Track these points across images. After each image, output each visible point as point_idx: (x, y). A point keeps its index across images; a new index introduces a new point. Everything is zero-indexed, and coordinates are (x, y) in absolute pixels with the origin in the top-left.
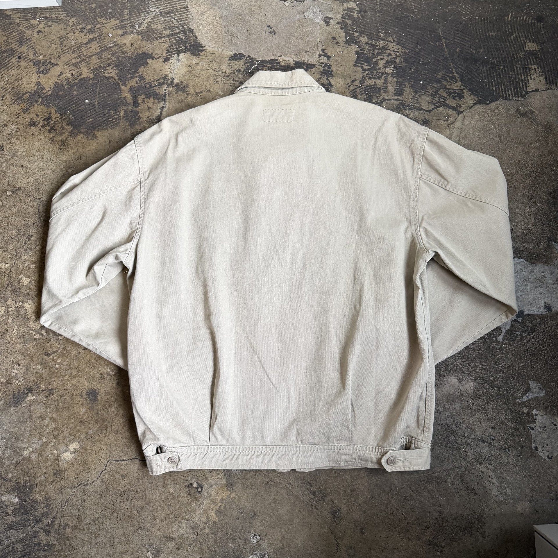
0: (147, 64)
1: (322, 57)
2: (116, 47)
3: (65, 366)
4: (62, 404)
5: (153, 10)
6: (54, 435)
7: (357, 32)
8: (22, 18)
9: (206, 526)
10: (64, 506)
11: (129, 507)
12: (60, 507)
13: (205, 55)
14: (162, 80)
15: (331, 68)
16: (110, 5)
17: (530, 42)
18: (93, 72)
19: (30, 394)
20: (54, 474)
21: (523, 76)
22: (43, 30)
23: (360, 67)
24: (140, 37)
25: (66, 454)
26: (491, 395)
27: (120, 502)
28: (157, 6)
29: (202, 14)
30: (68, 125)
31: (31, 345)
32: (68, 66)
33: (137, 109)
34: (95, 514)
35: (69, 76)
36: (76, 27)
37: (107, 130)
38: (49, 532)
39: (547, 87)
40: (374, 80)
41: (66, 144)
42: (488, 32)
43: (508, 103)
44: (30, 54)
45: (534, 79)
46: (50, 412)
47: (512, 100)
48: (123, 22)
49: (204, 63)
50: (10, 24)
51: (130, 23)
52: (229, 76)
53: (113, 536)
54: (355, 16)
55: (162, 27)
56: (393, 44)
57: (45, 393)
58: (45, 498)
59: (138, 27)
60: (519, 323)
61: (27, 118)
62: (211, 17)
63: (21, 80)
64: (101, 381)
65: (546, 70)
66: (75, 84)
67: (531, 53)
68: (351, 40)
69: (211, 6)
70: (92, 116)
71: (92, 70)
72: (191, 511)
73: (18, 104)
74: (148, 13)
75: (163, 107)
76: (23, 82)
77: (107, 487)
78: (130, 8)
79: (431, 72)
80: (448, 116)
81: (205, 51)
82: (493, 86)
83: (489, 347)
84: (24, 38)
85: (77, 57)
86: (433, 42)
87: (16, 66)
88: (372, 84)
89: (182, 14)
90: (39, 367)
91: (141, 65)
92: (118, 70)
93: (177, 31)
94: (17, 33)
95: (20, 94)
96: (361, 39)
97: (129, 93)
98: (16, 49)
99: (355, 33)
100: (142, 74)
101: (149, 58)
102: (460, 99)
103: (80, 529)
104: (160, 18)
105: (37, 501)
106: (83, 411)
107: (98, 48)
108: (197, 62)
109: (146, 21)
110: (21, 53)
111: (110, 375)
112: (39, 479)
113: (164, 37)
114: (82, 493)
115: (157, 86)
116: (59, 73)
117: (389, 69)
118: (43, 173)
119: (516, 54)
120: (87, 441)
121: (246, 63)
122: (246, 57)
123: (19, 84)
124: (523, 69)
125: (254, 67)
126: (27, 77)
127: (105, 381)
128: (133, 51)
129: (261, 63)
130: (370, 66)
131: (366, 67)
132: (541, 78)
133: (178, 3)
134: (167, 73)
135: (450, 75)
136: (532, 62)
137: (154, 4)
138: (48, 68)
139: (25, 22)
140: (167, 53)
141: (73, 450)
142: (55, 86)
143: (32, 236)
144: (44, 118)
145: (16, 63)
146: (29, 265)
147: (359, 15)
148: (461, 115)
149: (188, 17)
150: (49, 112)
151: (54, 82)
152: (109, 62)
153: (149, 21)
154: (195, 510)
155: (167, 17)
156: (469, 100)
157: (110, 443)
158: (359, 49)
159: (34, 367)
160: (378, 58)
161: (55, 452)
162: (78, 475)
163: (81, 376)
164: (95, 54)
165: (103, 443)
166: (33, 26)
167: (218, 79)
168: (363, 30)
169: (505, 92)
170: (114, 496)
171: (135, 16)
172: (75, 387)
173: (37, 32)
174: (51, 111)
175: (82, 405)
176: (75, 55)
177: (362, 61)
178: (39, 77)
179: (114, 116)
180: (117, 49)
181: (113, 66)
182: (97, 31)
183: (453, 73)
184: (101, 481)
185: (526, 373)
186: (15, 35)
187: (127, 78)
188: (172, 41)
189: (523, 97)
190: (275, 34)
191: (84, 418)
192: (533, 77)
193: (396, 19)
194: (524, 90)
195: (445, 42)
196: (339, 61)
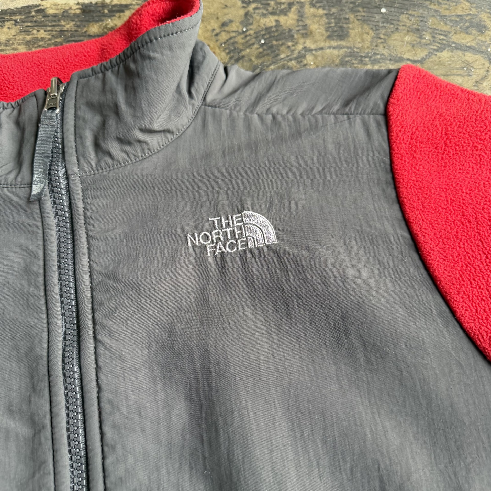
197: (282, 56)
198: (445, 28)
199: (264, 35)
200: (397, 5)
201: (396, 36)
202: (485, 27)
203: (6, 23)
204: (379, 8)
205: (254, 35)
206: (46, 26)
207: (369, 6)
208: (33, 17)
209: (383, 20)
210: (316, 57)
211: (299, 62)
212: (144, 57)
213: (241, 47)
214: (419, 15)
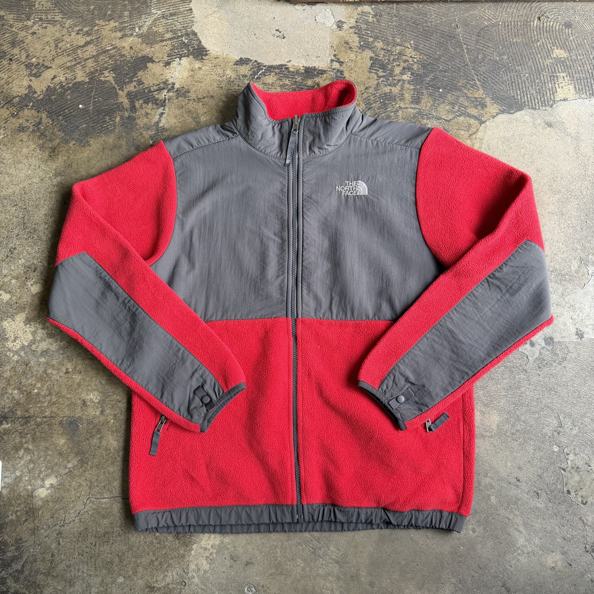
0: (147, 68)
1: (335, 63)
2: (114, 50)
3: (44, 392)
4: (39, 434)
5: (155, 13)
6: (29, 469)
7: (372, 37)
8: (16, 19)
9: (195, 575)
10: (37, 549)
11: (109, 552)
12: (32, 550)
13: (208, 59)
14: (162, 85)
15: (343, 75)
16: (110, 7)
17: (558, 49)
18: (89, 76)
19: (4, 422)
20: (27, 513)
21: (550, 83)
22: (37, 31)
23: (376, 73)
24: (140, 40)
25: (41, 490)
26: (518, 431)
27: (99, 546)
28: (159, 8)
29: (206, 17)
30: (59, 131)
31: (8, 367)
32: (63, 69)
33: (134, 115)
34: (71, 559)
35: (64, 79)
36: (73, 29)
37: (101, 137)
38: (18, 579)
39: (577, 96)
40: (389, 88)
41: (56, 151)
42: (512, 37)
43: (535, 112)
44: (22, 56)
45: (562, 87)
46: (26, 443)
47: (539, 109)
48: (123, 24)
49: (208, 68)
50: (3, 25)
51: (130, 25)
52: (234, 81)
53: (90, 584)
54: (370, 21)
55: (164, 30)
56: (411, 50)
57: (22, 421)
58: (16, 540)
59: (138, 30)
60: (548, 350)
61: (15, 123)
62: (216, 20)
63: (11, 83)
64: (83, 408)
65: (575, 79)
66: (69, 88)
67: (559, 61)
68: (365, 46)
69: (216, 9)
70: (86, 122)
71: (87, 74)
72: (179, 557)
73: (6, 108)
74: (149, 15)
75: (162, 113)
76: (13, 86)
77: (86, 529)
78: (130, 10)
79: (451, 79)
80: (470, 126)
81: (209, 55)
82: (517, 95)
83: (515, 378)
84: (17, 39)
85: (72, 60)
86: (454, 49)
87: (6, 69)
88: (387, 91)
89: (185, 16)
90: (16, 392)
91: (140, 69)
92: (115, 73)
93: (180, 34)
94: (9, 34)
95: (10, 97)
96: (376, 44)
97: (126, 98)
98: (8, 50)
99: (369, 38)
100: (140, 79)
101: (149, 62)
102: (483, 108)
103: (53, 576)
104: (162, 20)
105: (7, 542)
106: (63, 441)
107: (95, 51)
108: (200, 66)
109: (147, 23)
110: (13, 55)
111: (93, 402)
112: (10, 518)
113: (166, 40)
114: (58, 534)
115: (156, 91)
116: (52, 77)
117: (406, 76)
118: (30, 182)
119: (543, 62)
120: (65, 476)
121: (253, 68)
122: (253, 62)
123: (9, 87)
124: (550, 77)
125: (261, 72)
126: (19, 80)
127: (87, 408)
128: (132, 55)
129: (269, 69)
130: (385, 72)
131: (381, 73)
132: (570, 86)
133: (182, 6)
134: (168, 77)
135: (472, 83)
136: (560, 70)
137: (156, 6)
138: (41, 71)
139: (18, 23)
140: (168, 56)
141: (49, 486)
142: (47, 90)
143: (15, 249)
144: (34, 124)
145: (8, 65)
146: (10, 280)
147: (375, 19)
148: (483, 125)
149: (192, 20)
150: (40, 117)
151: (47, 85)
152: (106, 65)
153: (150, 23)
154: (183, 556)
155: (170, 20)
156: (493, 108)
157: (90, 479)
158: (374, 55)
159: (10, 391)
160: (395, 64)
161: (29, 487)
162: (53, 514)
163: (61, 402)
164: (92, 57)
165: (83, 478)
166: (26, 28)
167: (222, 85)
168: (378, 34)
169: (531, 100)
170: (93, 538)
171: (136, 19)
172: (54, 415)
173: (31, 34)
174: (42, 116)
175: (62, 435)
176: (70, 58)
177: (377, 67)
178: (31, 80)
179: (109, 122)
180: (115, 52)
181: (110, 69)
182: (95, 33)
183: (474, 80)
184: (79, 521)
185: (556, 407)
186: (7, 37)
187: (125, 83)
188: (174, 45)
189: (551, 107)
190: (284, 38)
191: (64, 449)
192: (561, 85)
193: (413, 24)
194: (551, 99)
195: (467, 48)
196: (353, 66)
197: (389, 110)
198: (467, 104)
199: (383, 97)
200: (448, 88)
201: (442, 106)
202: (486, 106)
203: (272, 73)
204: (440, 89)
205: (379, 97)
206: (289, 78)
207: (435, 87)
208: (283, 71)
209: (439, 96)
210: (403, 112)
211: (395, 114)
212: (332, 118)
213: (372, 102)
214: (457, 95)
